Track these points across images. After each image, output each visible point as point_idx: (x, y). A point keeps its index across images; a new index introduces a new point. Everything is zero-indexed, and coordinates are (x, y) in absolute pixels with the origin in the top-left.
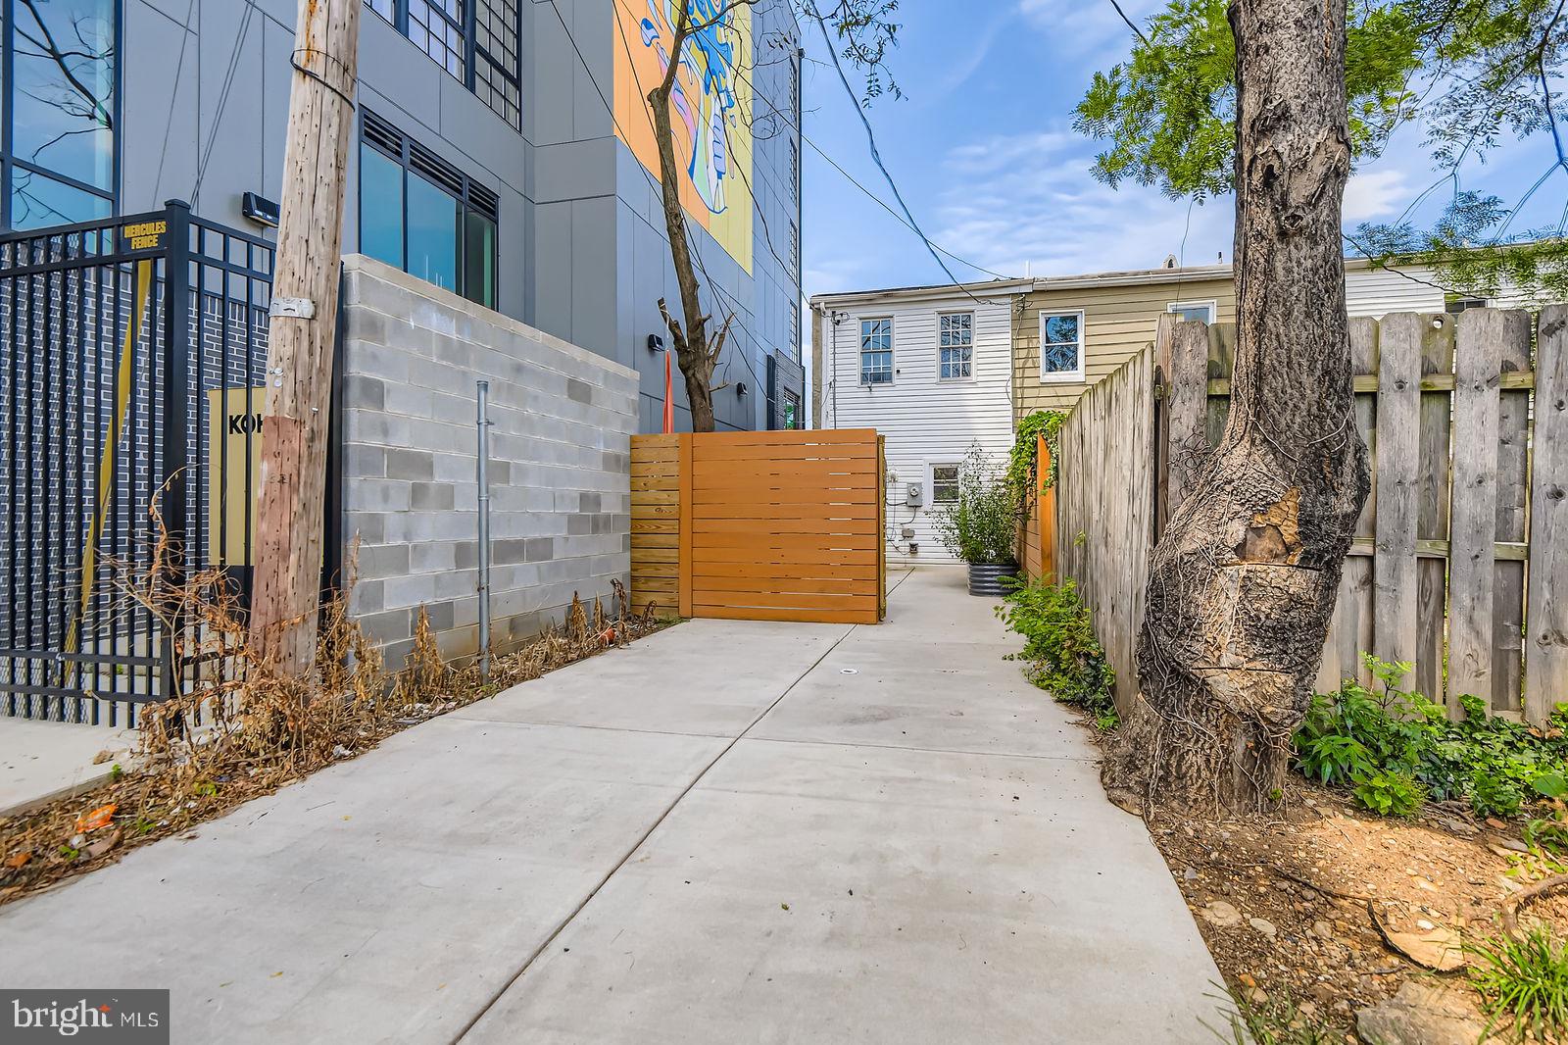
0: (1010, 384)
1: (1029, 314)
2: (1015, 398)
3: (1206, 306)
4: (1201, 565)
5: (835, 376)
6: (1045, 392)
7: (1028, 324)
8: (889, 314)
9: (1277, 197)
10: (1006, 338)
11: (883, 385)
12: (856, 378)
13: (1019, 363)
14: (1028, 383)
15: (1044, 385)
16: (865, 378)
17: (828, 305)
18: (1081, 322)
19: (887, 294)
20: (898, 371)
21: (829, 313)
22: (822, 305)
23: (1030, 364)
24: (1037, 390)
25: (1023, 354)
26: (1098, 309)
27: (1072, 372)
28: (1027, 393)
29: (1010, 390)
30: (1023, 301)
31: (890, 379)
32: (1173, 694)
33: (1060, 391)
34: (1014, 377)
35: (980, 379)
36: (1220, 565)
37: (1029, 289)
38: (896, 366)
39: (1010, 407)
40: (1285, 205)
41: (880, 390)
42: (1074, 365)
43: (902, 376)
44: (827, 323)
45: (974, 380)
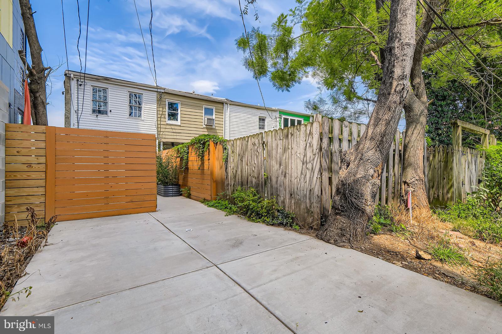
0: (156, 122)
1: (163, 99)
2: (158, 128)
3: (213, 108)
4: (364, 180)
5: (78, 108)
6: (168, 127)
7: (162, 103)
8: (107, 87)
9: (401, 95)
10: (155, 106)
11: (103, 115)
12: (90, 111)
13: (159, 116)
14: (162, 123)
15: (167, 124)
16: (94, 111)
17: (75, 76)
18: (179, 106)
19: (106, 79)
20: (111, 111)
21: (75, 79)
22: (72, 76)
23: (163, 117)
24: (165, 126)
25: (161, 113)
26: (185, 103)
27: (176, 121)
28: (162, 126)
29: (156, 124)
30: (161, 95)
31: (106, 113)
32: (354, 214)
33: (173, 127)
34: (157, 120)
35: (145, 119)
36: (368, 180)
37: (163, 91)
38: (109, 109)
39: (156, 131)
40: (402, 97)
41: (101, 117)
42: (177, 120)
43: (112, 113)
44: (74, 84)
45: (143, 119)
